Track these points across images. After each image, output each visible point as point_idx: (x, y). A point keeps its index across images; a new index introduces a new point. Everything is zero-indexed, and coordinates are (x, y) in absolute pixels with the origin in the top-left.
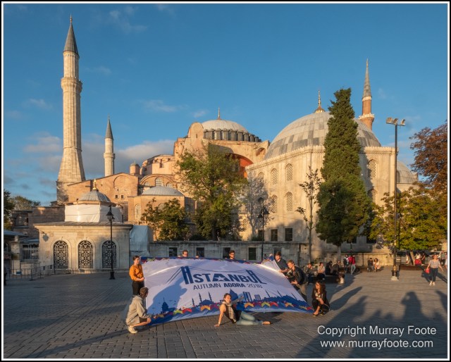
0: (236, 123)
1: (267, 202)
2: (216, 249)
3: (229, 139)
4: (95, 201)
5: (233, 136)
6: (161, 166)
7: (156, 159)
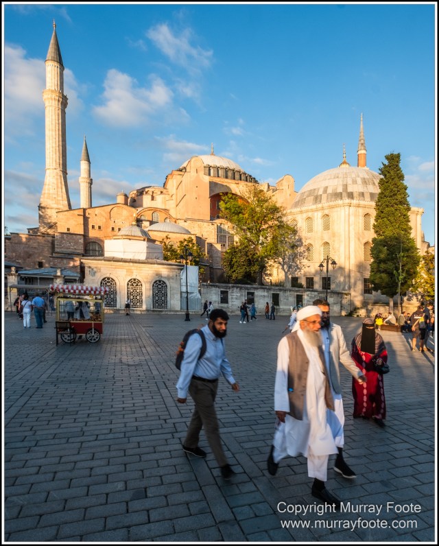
0: (231, 161)
1: (301, 249)
2: (266, 294)
3: (227, 177)
4: (140, 237)
5: (230, 174)
6: (153, 198)
7: (147, 190)
